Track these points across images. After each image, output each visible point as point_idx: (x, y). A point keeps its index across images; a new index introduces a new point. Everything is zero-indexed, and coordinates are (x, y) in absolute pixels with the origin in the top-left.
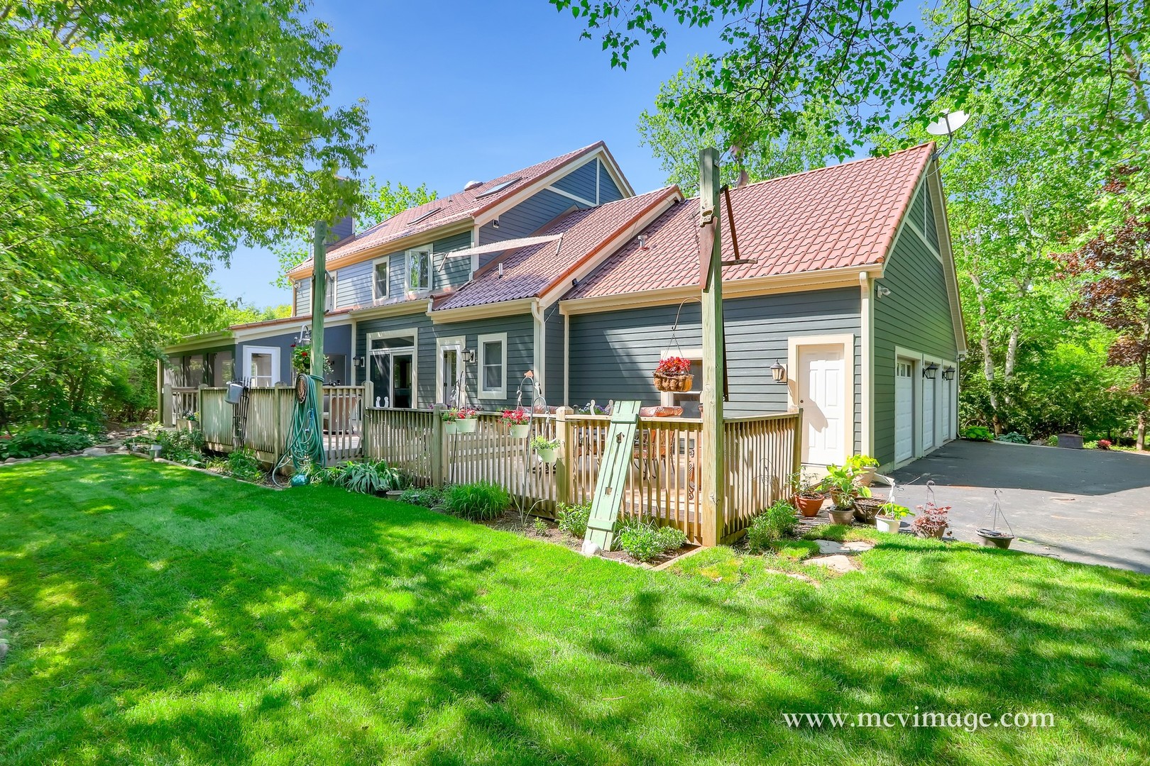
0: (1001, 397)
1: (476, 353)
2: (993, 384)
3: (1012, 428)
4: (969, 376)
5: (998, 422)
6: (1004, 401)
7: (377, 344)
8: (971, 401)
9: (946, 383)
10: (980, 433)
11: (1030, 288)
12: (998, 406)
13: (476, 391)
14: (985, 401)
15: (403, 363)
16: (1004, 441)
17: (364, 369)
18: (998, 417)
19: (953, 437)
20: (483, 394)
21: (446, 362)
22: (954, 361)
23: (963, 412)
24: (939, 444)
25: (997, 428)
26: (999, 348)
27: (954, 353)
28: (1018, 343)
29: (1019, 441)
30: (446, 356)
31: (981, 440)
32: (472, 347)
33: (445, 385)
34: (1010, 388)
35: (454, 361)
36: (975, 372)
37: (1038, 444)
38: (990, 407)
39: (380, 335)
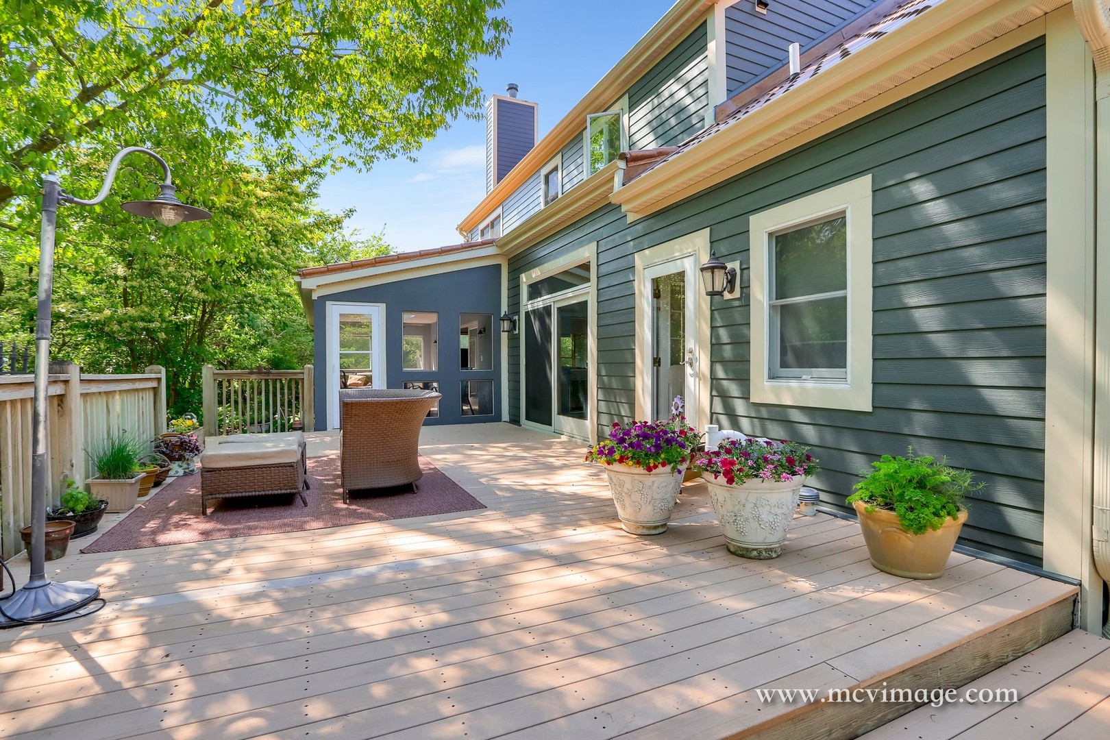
1: (745, 269)
7: (535, 291)
13: (743, 379)
15: (574, 320)
17: (517, 337)
20: (765, 390)
21: (657, 310)
30: (657, 295)
32: (731, 256)
33: (657, 362)
35: (678, 306)
39: (536, 274)
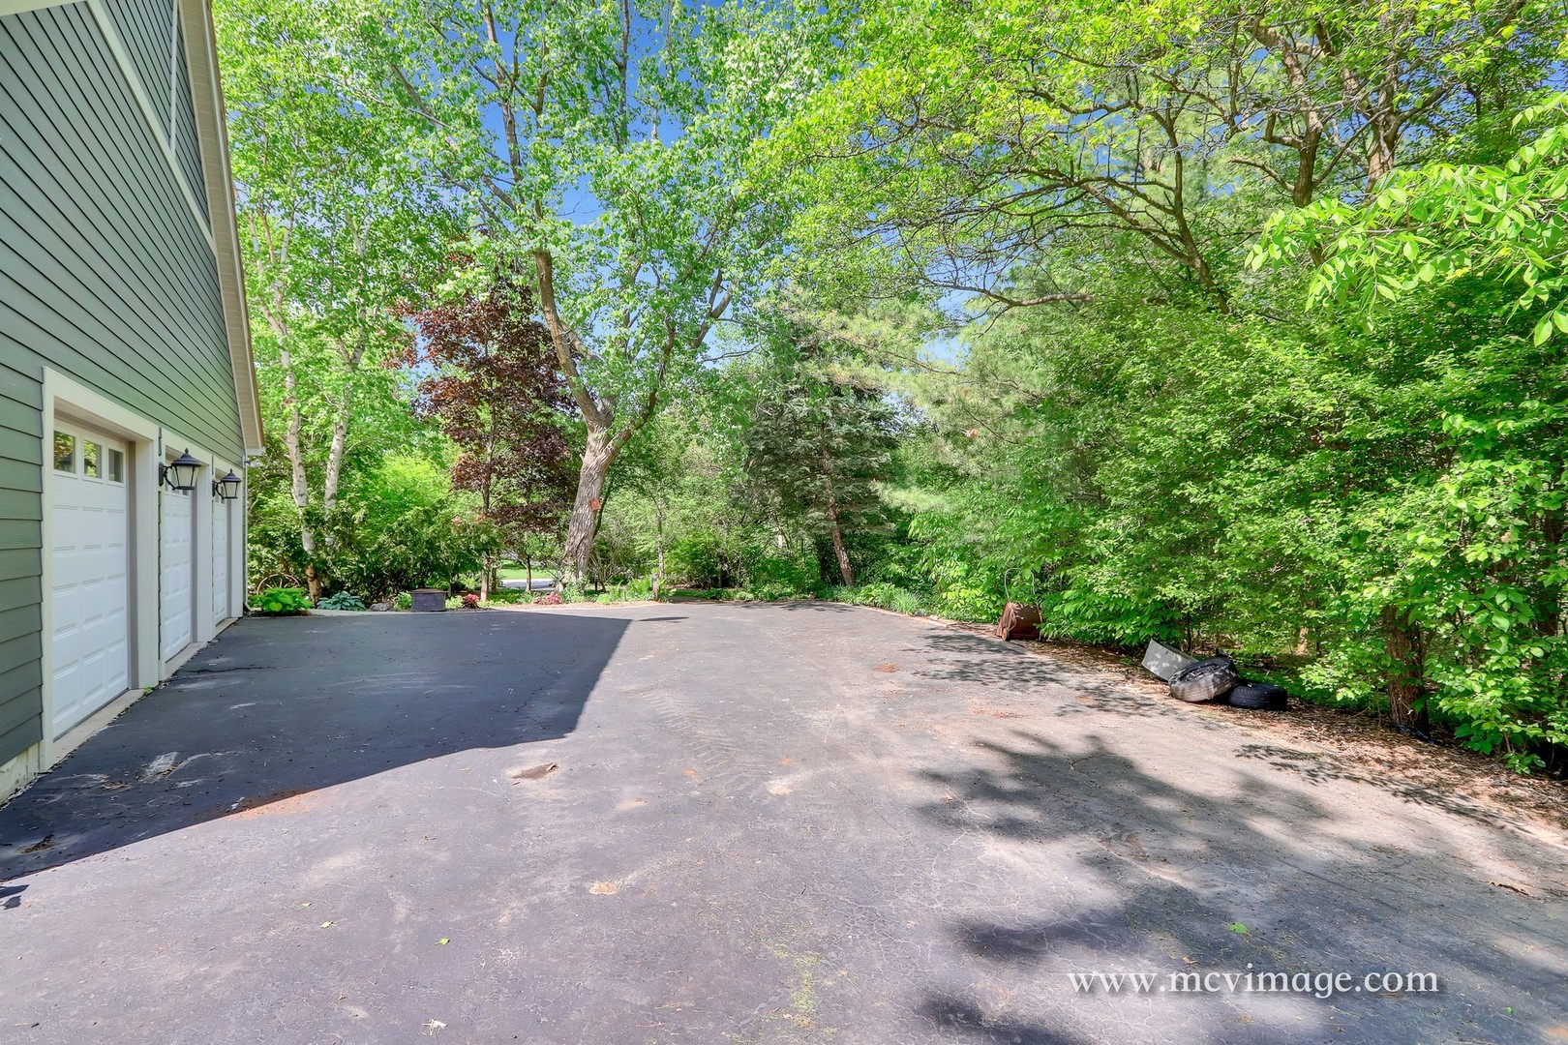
0: (320, 534)
2: (308, 513)
3: (337, 586)
4: (261, 502)
5: (315, 577)
6: (323, 541)
8: (271, 544)
9: (221, 508)
10: (288, 600)
11: (364, 362)
12: (316, 549)
14: (293, 542)
16: (328, 610)
18: (315, 568)
19: (237, 612)
22: (239, 465)
23: (255, 563)
24: (207, 633)
25: (313, 587)
26: (313, 454)
27: (237, 450)
28: (345, 448)
29: (352, 607)
31: (290, 614)
34: (334, 521)
36: (272, 496)
37: (380, 610)
38: (301, 552)
